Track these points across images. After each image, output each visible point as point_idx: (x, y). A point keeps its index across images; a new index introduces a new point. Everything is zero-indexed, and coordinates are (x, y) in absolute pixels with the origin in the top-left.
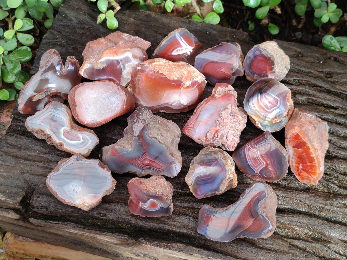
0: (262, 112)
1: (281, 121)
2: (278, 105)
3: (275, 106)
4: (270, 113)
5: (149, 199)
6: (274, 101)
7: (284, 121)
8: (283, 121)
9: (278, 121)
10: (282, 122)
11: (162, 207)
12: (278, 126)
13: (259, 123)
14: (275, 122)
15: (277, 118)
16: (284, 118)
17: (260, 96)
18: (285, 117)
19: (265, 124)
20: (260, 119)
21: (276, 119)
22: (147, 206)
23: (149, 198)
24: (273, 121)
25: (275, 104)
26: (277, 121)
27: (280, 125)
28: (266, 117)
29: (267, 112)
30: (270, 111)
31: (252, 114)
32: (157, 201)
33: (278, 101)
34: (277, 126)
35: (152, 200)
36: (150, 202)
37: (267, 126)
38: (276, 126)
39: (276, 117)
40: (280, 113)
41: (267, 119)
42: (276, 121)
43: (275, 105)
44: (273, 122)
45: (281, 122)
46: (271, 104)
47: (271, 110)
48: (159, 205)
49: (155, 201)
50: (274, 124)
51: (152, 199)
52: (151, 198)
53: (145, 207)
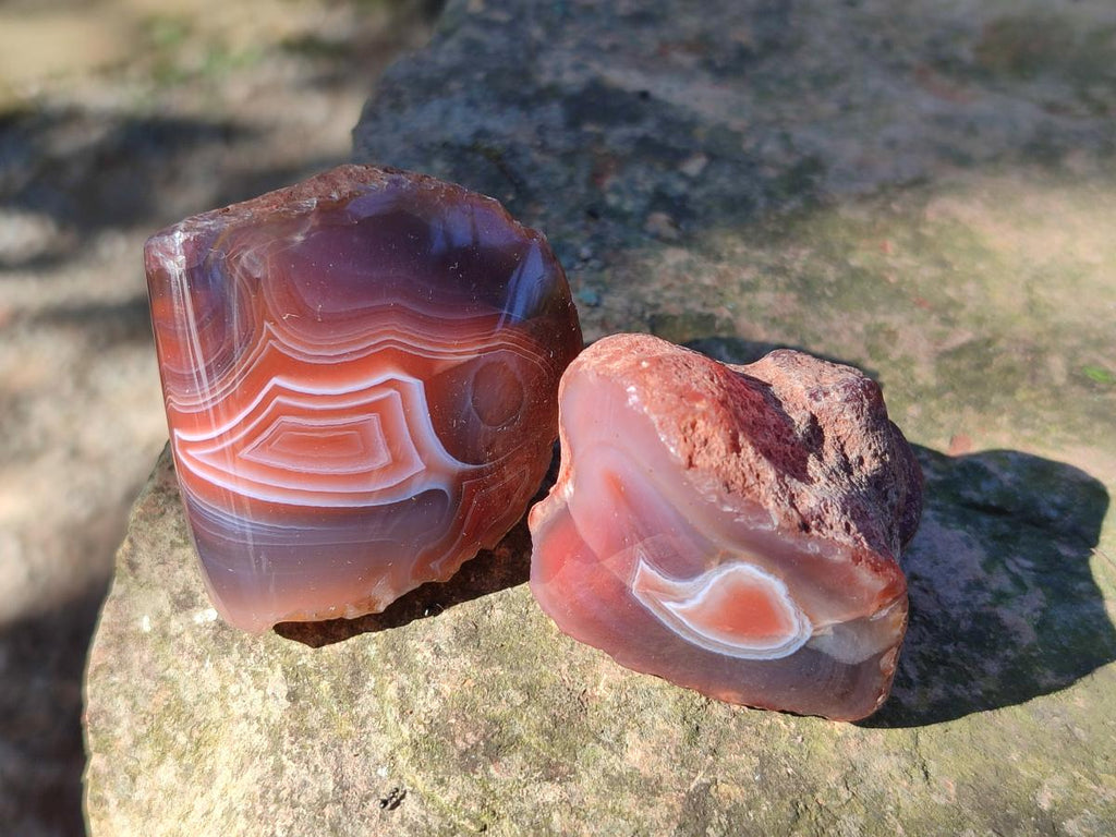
5: (727, 558)
11: (815, 645)
22: (691, 605)
23: (733, 549)
32: (792, 593)
35: (749, 571)
36: (722, 582)
48: (796, 623)
49: (776, 587)
51: (752, 562)
52: (745, 553)
53: (670, 606)
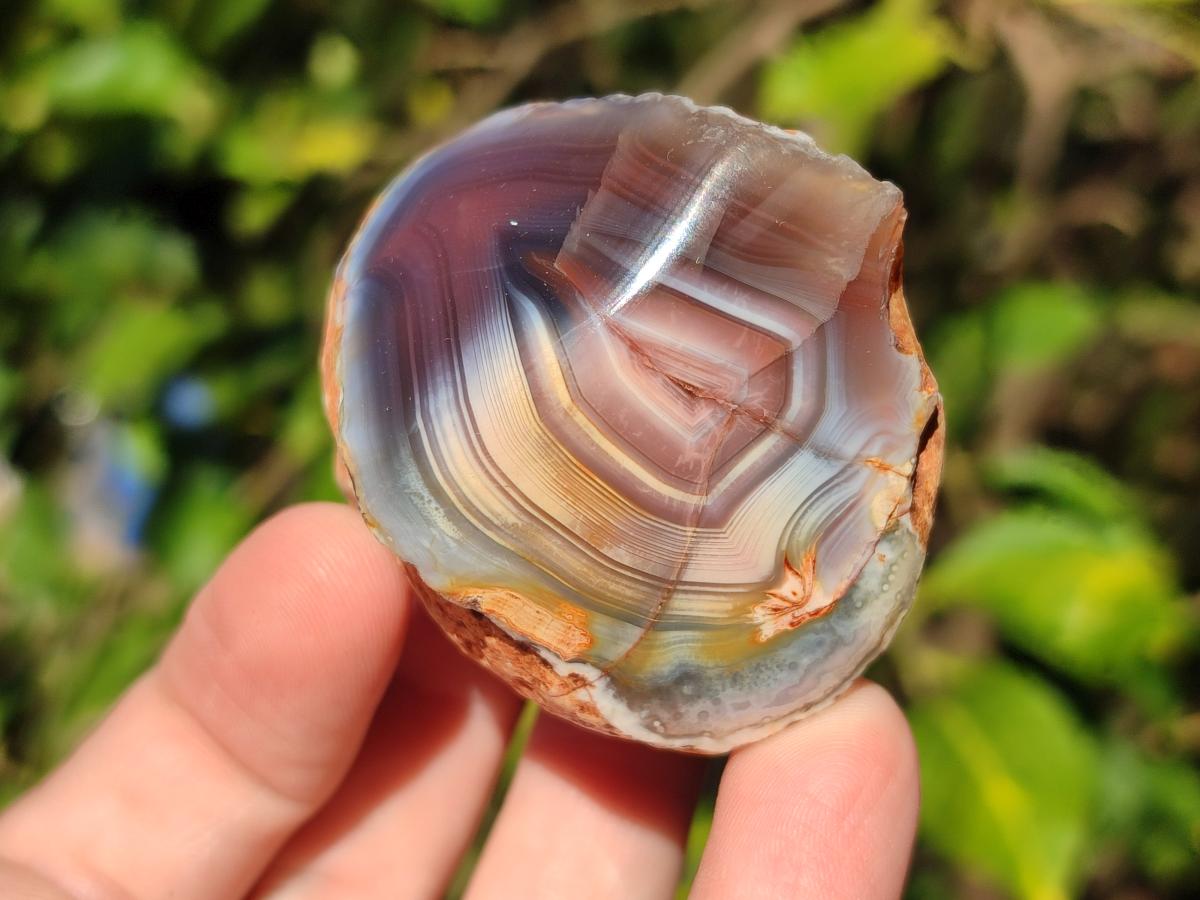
0: (618, 539)
1: (853, 586)
2: (799, 401)
3: (767, 427)
4: (711, 521)
6: (745, 372)
7: (885, 580)
8: (869, 583)
9: (821, 599)
10: (858, 596)
12: (819, 653)
13: (589, 673)
14: (784, 623)
15: (804, 564)
16: (884, 549)
17: (560, 345)
18: (887, 534)
19: (666, 670)
20: (601, 625)
21: (790, 586)
24: (759, 614)
25: (755, 398)
26: (811, 607)
27: (838, 643)
28: (667, 585)
29: (674, 515)
30: (710, 501)
31: (487, 583)
33: (781, 365)
34: (805, 661)
37: (687, 690)
38: (793, 666)
39: (786, 562)
40: (835, 499)
41: (685, 605)
42: (797, 605)
43: (756, 417)
44: (755, 629)
45: (846, 604)
46: (705, 414)
47: (723, 486)
50: (780, 640)
